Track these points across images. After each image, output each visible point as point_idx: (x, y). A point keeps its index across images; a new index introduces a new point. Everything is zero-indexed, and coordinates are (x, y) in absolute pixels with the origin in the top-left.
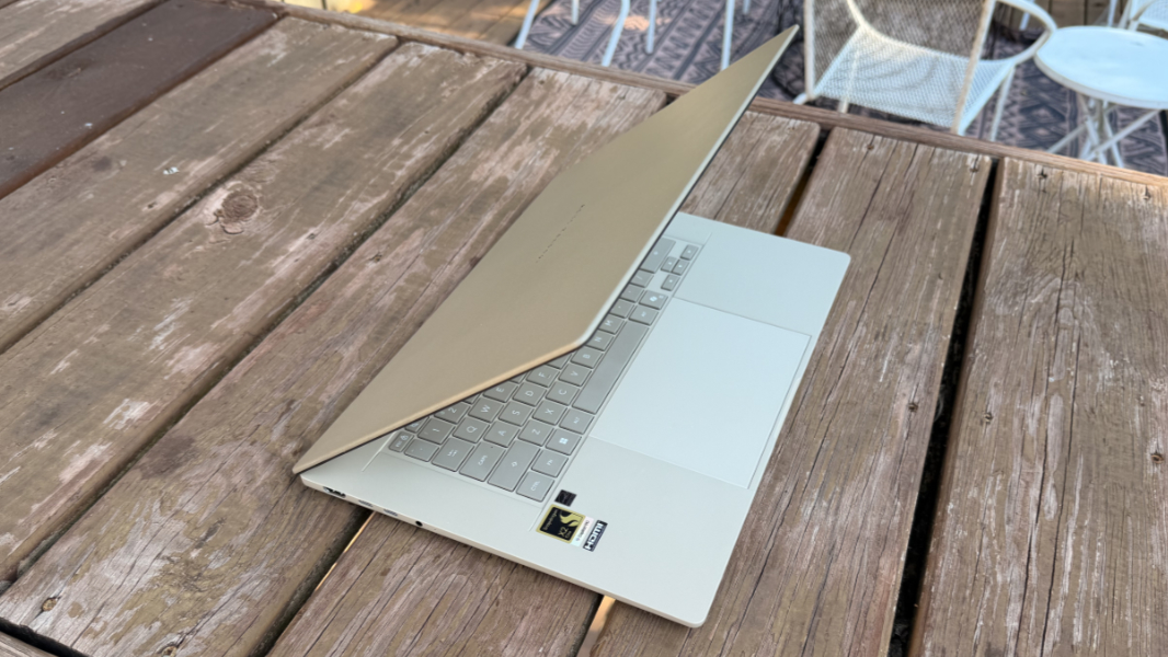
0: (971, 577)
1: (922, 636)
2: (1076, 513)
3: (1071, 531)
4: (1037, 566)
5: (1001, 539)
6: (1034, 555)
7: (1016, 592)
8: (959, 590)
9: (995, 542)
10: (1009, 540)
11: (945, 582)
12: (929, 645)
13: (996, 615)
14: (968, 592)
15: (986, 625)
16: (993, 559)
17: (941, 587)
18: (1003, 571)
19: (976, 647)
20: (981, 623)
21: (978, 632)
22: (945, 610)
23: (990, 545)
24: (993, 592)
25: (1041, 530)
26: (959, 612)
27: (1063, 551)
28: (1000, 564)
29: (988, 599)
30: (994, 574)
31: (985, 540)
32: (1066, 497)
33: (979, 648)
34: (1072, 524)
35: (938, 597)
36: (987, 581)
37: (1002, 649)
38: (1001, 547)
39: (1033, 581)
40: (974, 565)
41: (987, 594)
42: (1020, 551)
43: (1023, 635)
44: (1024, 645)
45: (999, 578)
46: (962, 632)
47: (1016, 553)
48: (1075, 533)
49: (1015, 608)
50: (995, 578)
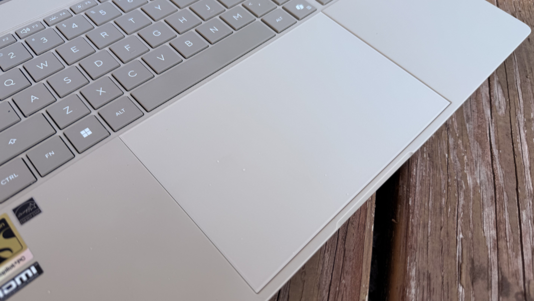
0: (444, 183)
1: (405, 262)
2: (522, 106)
3: (522, 124)
4: (500, 164)
5: (465, 138)
6: (495, 152)
7: (487, 194)
8: (435, 200)
9: (460, 142)
10: (472, 139)
11: (421, 192)
12: (413, 273)
13: (474, 224)
14: (444, 200)
15: (466, 237)
16: (461, 159)
17: (418, 197)
18: (472, 173)
19: (460, 267)
20: (461, 236)
21: (459, 246)
22: (425, 226)
23: (456, 146)
24: (466, 197)
25: (496, 127)
26: (438, 226)
27: (519, 145)
28: (468, 165)
29: (463, 206)
30: (464, 177)
31: (451, 141)
32: (511, 92)
33: (464, 266)
34: (521, 118)
35: (417, 212)
36: (459, 186)
37: (485, 265)
38: (466, 148)
39: (500, 181)
40: (445, 169)
41: (462, 202)
42: (483, 150)
43: (502, 244)
44: (505, 256)
45: (470, 181)
46: (444, 251)
47: (480, 152)
48: (525, 126)
49: (489, 213)
50: (466, 182)
